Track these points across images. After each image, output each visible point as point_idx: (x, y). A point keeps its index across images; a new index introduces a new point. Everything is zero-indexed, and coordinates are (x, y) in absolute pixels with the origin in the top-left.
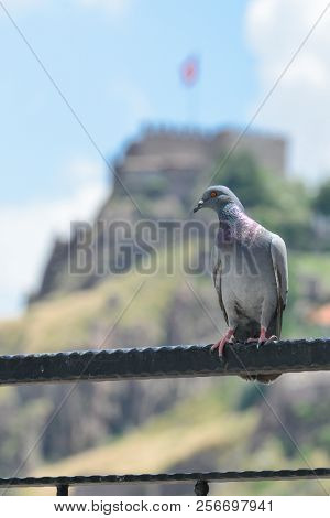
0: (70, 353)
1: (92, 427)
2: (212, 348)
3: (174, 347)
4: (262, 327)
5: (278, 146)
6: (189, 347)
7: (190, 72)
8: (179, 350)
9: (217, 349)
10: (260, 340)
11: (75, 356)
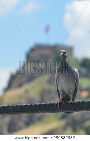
0: (11, 105)
1: (21, 124)
2: (56, 104)
3: (44, 104)
4: (71, 97)
5: (70, 49)
6: (48, 103)
7: (47, 29)
8: (45, 104)
9: (57, 104)
10: (71, 101)
11: (13, 106)
